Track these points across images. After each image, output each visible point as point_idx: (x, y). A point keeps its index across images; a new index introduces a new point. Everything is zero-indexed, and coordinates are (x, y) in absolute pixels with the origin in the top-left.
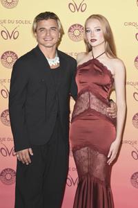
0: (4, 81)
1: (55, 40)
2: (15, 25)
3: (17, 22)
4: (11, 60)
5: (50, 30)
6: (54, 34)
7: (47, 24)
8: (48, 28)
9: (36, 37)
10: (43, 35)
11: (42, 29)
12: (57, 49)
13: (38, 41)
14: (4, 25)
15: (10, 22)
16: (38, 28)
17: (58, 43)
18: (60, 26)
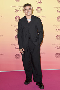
0: (16, 26)
2: (19, 8)
3: (20, 7)
4: (18, 19)
6: (30, 11)
7: (28, 7)
8: (28, 9)
10: (26, 11)
11: (26, 9)
12: (32, 15)
14: (16, 7)
15: (18, 7)
17: (32, 13)
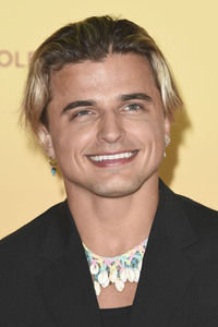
1: (146, 160)
5: (117, 112)
6: (138, 128)
7: (103, 79)
8: (106, 98)
9: (45, 149)
10: (84, 135)
13: (57, 167)
16: (57, 103)
18: (165, 83)
